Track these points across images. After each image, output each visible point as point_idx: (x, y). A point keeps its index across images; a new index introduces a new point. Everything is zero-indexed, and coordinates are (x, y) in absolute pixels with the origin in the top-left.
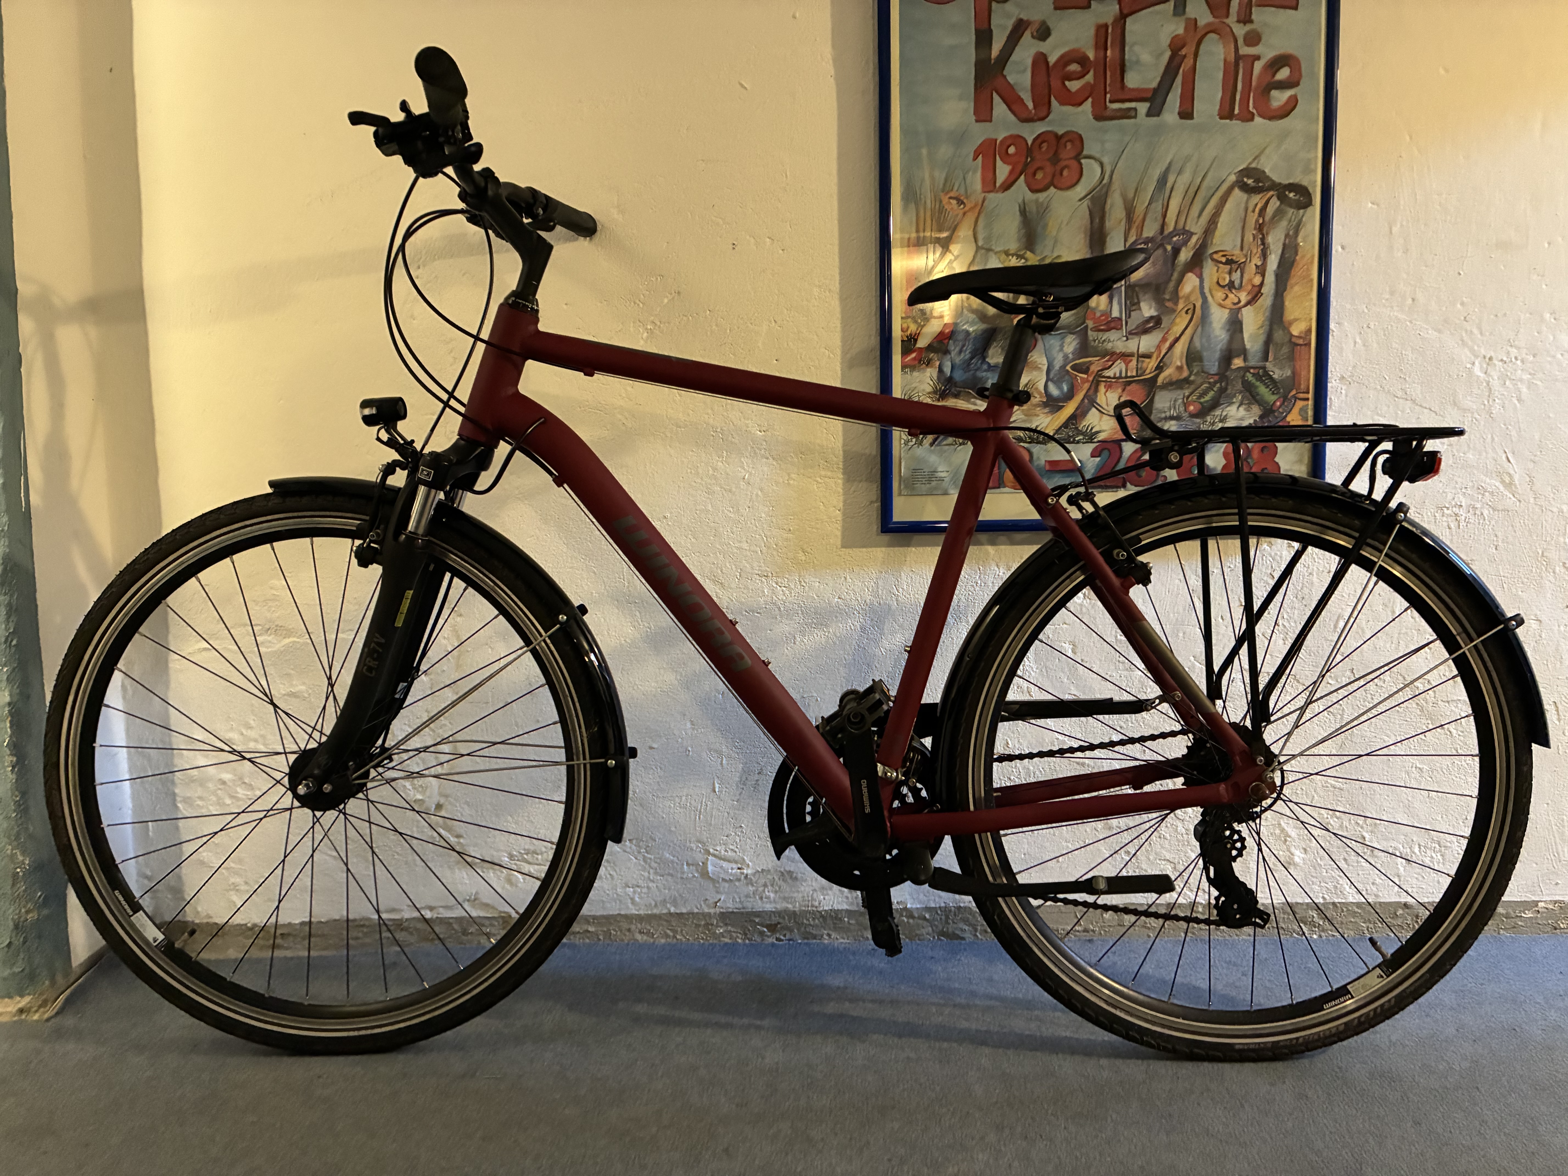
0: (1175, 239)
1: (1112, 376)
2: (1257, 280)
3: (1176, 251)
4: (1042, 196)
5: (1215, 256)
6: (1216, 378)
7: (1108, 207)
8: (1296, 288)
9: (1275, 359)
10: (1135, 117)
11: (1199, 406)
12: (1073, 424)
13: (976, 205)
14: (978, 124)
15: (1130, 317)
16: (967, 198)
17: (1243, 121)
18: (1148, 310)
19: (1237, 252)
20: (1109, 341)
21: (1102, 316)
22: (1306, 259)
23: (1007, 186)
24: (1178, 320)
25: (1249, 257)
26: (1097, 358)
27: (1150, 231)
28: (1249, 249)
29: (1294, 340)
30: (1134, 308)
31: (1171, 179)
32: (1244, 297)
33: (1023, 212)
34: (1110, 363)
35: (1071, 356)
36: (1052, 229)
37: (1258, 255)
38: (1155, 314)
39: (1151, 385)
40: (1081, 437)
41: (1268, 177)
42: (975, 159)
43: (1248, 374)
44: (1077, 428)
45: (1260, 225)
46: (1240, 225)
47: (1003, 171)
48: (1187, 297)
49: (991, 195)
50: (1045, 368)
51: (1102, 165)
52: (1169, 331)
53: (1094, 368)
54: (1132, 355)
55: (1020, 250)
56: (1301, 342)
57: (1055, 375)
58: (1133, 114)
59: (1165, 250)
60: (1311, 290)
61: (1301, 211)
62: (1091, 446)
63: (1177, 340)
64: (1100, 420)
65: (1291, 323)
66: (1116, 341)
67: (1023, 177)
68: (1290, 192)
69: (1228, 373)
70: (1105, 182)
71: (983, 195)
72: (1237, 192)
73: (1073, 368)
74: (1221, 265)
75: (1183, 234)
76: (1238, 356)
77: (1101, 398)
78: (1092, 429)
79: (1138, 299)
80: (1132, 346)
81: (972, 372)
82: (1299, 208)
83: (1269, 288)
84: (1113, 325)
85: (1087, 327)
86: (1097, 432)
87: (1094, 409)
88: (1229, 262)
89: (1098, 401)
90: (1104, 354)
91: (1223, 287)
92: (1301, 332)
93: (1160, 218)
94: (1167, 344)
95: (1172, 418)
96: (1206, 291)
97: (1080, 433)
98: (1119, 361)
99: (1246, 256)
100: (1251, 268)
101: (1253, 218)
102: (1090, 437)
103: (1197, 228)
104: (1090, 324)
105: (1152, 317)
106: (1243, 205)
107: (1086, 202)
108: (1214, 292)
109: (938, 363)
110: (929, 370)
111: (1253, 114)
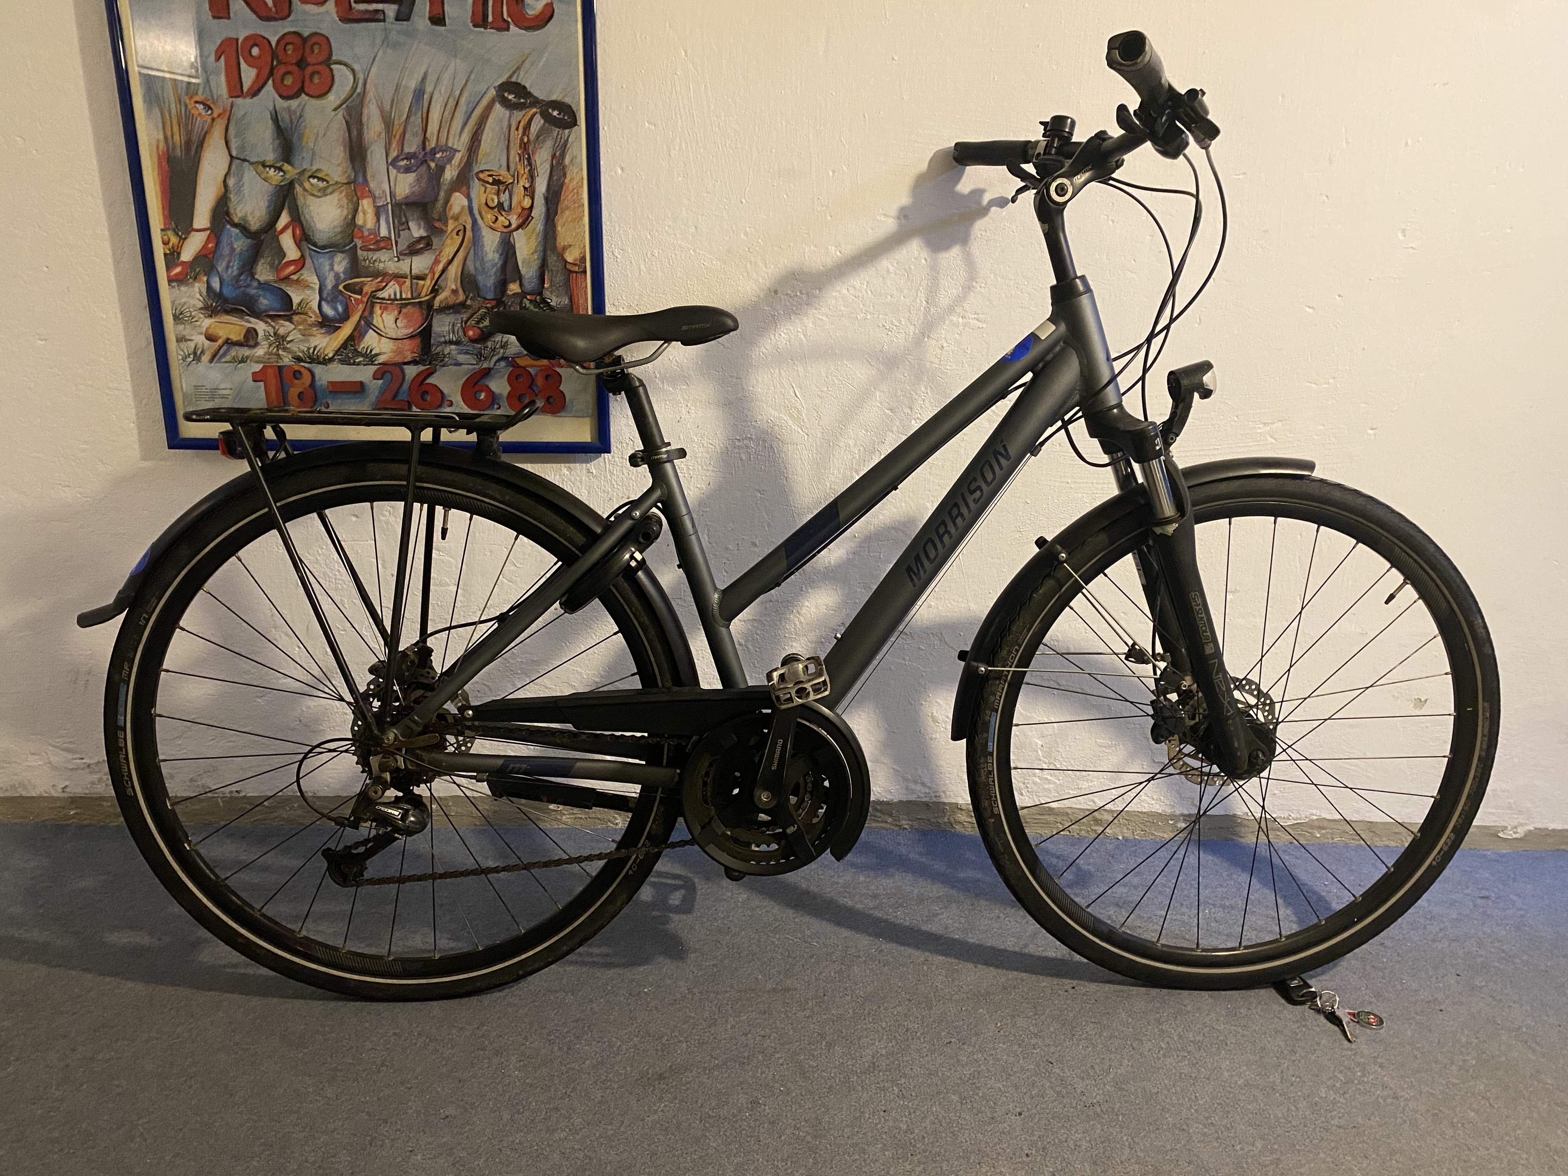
0: (438, 156)
1: (387, 297)
2: (527, 203)
3: (441, 169)
4: (294, 103)
5: (481, 176)
6: (494, 303)
7: (365, 119)
8: (567, 213)
9: (551, 285)
10: (384, 20)
11: (478, 331)
12: (352, 346)
13: (224, 111)
14: (216, 21)
15: (399, 237)
16: (214, 103)
17: (499, 29)
18: (417, 231)
19: (503, 172)
20: (380, 261)
21: (370, 234)
22: (575, 182)
23: (255, 92)
24: (449, 242)
25: (517, 177)
26: (370, 279)
27: (412, 147)
28: (516, 169)
29: (568, 266)
30: (404, 227)
31: (429, 89)
32: (515, 221)
33: (276, 119)
34: (384, 284)
35: (342, 275)
36: (309, 141)
37: (525, 176)
38: (425, 234)
39: (428, 309)
40: (361, 359)
41: (530, 93)
42: (218, 59)
43: (525, 300)
44: (356, 350)
45: (525, 144)
46: (503, 145)
47: (249, 75)
48: (456, 218)
49: (239, 101)
50: (317, 287)
51: (353, 71)
52: (441, 252)
53: (367, 289)
54: (404, 276)
55: (277, 162)
56: (576, 269)
57: (328, 294)
58: (382, 17)
59: (429, 167)
60: (583, 216)
61: (567, 131)
62: (373, 369)
63: (450, 262)
64: (379, 341)
65: (565, 248)
66: (386, 261)
67: (270, 82)
68: (553, 110)
69: (504, 299)
70: (358, 90)
71: (231, 100)
72: (498, 106)
73: (344, 287)
74: (488, 185)
75: (446, 151)
76: (514, 281)
77: (377, 320)
78: (371, 351)
79: (406, 217)
80: (404, 266)
81: (242, 289)
82: (565, 128)
83: (539, 211)
84: (382, 244)
85: (355, 246)
86: (377, 355)
87: (371, 331)
88: (497, 182)
89: (375, 322)
90: (376, 274)
91: (492, 208)
92: (576, 260)
93: (420, 132)
94: (440, 267)
95: (451, 342)
96: (476, 212)
97: (360, 354)
98: (392, 283)
99: (513, 176)
100: (519, 190)
101: (516, 136)
102: (370, 358)
103: (460, 142)
104: (359, 243)
105: (421, 238)
106: (506, 123)
107: (341, 113)
108: (483, 213)
109: (205, 279)
110: (197, 285)
111: (508, 22)
